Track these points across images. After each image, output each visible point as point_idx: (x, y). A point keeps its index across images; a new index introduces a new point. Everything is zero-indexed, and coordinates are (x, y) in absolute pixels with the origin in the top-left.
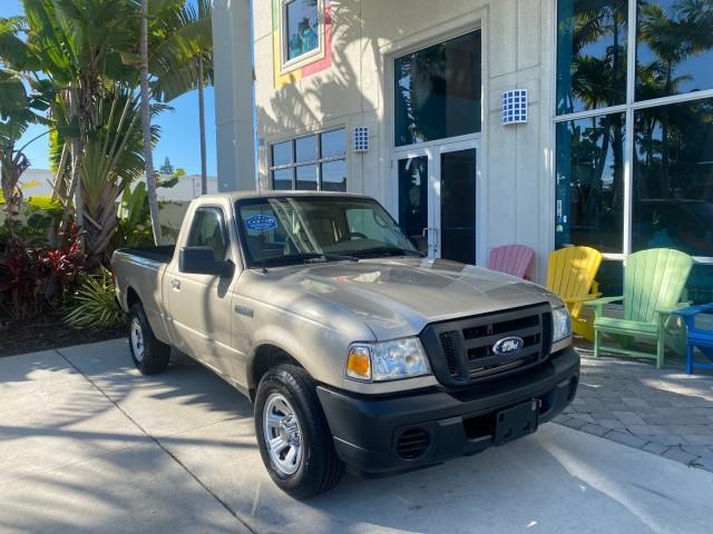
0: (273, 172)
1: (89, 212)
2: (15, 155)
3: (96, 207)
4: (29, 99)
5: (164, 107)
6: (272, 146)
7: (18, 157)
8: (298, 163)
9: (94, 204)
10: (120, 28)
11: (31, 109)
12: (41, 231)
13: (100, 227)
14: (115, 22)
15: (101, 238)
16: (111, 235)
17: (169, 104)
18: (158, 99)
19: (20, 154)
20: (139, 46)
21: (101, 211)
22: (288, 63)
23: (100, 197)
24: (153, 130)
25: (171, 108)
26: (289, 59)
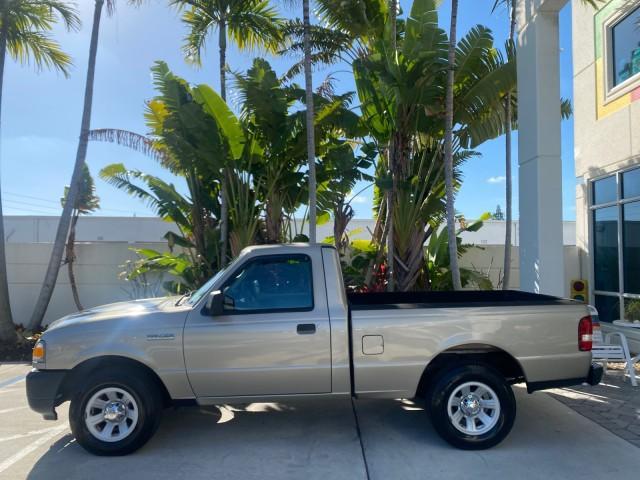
0: (594, 211)
1: (398, 255)
2: (344, 207)
3: (405, 251)
4: (357, 160)
5: (471, 153)
6: (593, 183)
7: (346, 209)
8: (625, 200)
9: (403, 247)
10: (428, 84)
11: (359, 168)
12: (361, 271)
13: (407, 269)
14: (422, 80)
15: (407, 279)
16: (416, 277)
17: (476, 149)
18: (465, 146)
19: (348, 206)
20: (445, 98)
21: (408, 254)
22: (613, 90)
23: (409, 240)
24: (455, 176)
25: (479, 154)
26: (615, 85)
